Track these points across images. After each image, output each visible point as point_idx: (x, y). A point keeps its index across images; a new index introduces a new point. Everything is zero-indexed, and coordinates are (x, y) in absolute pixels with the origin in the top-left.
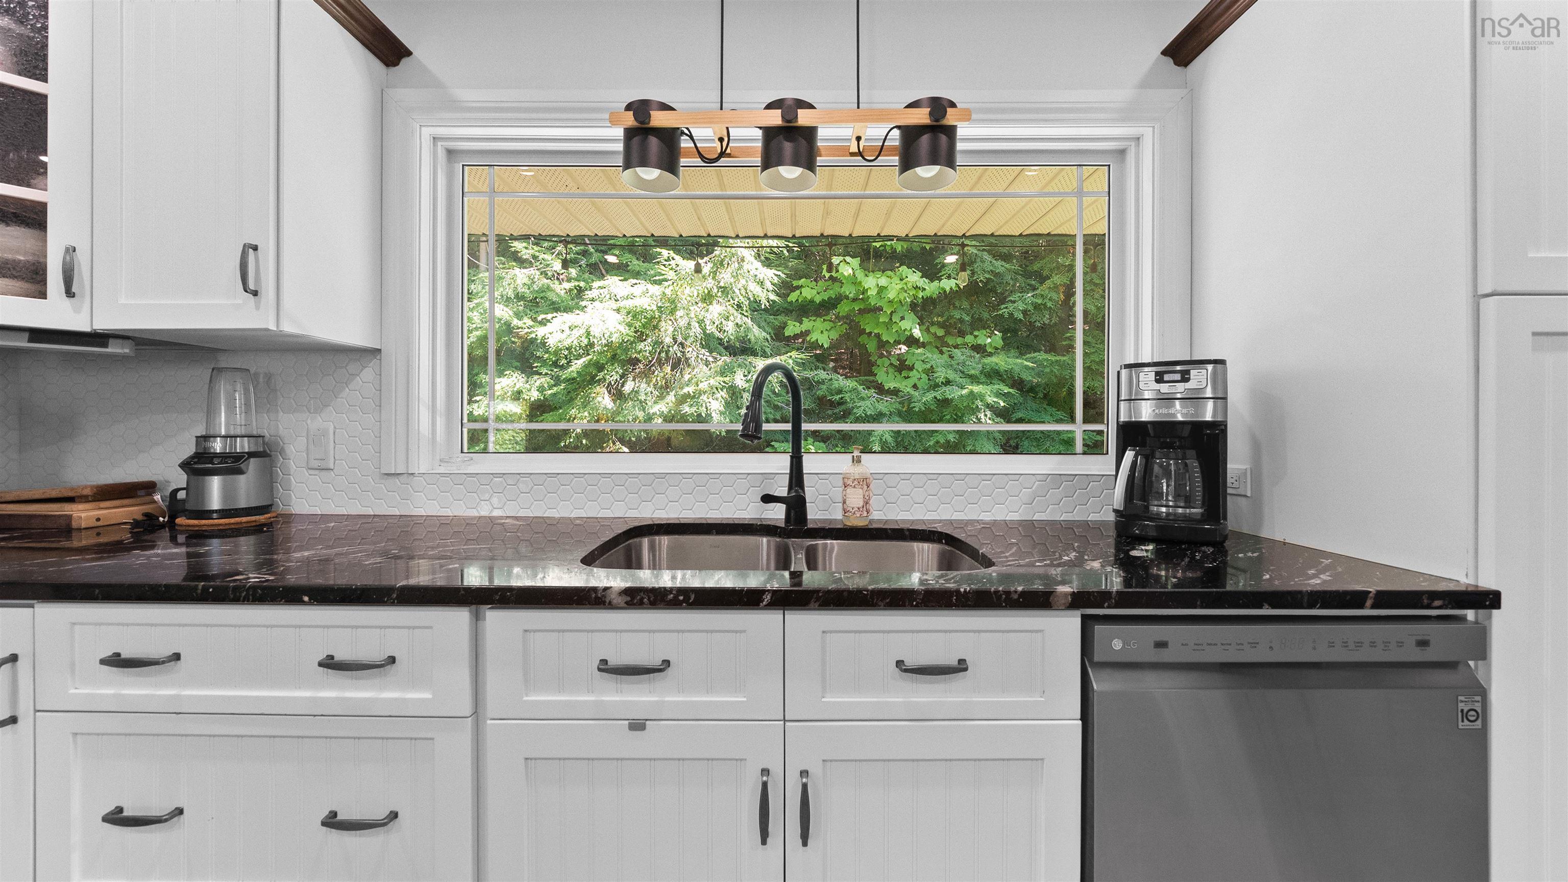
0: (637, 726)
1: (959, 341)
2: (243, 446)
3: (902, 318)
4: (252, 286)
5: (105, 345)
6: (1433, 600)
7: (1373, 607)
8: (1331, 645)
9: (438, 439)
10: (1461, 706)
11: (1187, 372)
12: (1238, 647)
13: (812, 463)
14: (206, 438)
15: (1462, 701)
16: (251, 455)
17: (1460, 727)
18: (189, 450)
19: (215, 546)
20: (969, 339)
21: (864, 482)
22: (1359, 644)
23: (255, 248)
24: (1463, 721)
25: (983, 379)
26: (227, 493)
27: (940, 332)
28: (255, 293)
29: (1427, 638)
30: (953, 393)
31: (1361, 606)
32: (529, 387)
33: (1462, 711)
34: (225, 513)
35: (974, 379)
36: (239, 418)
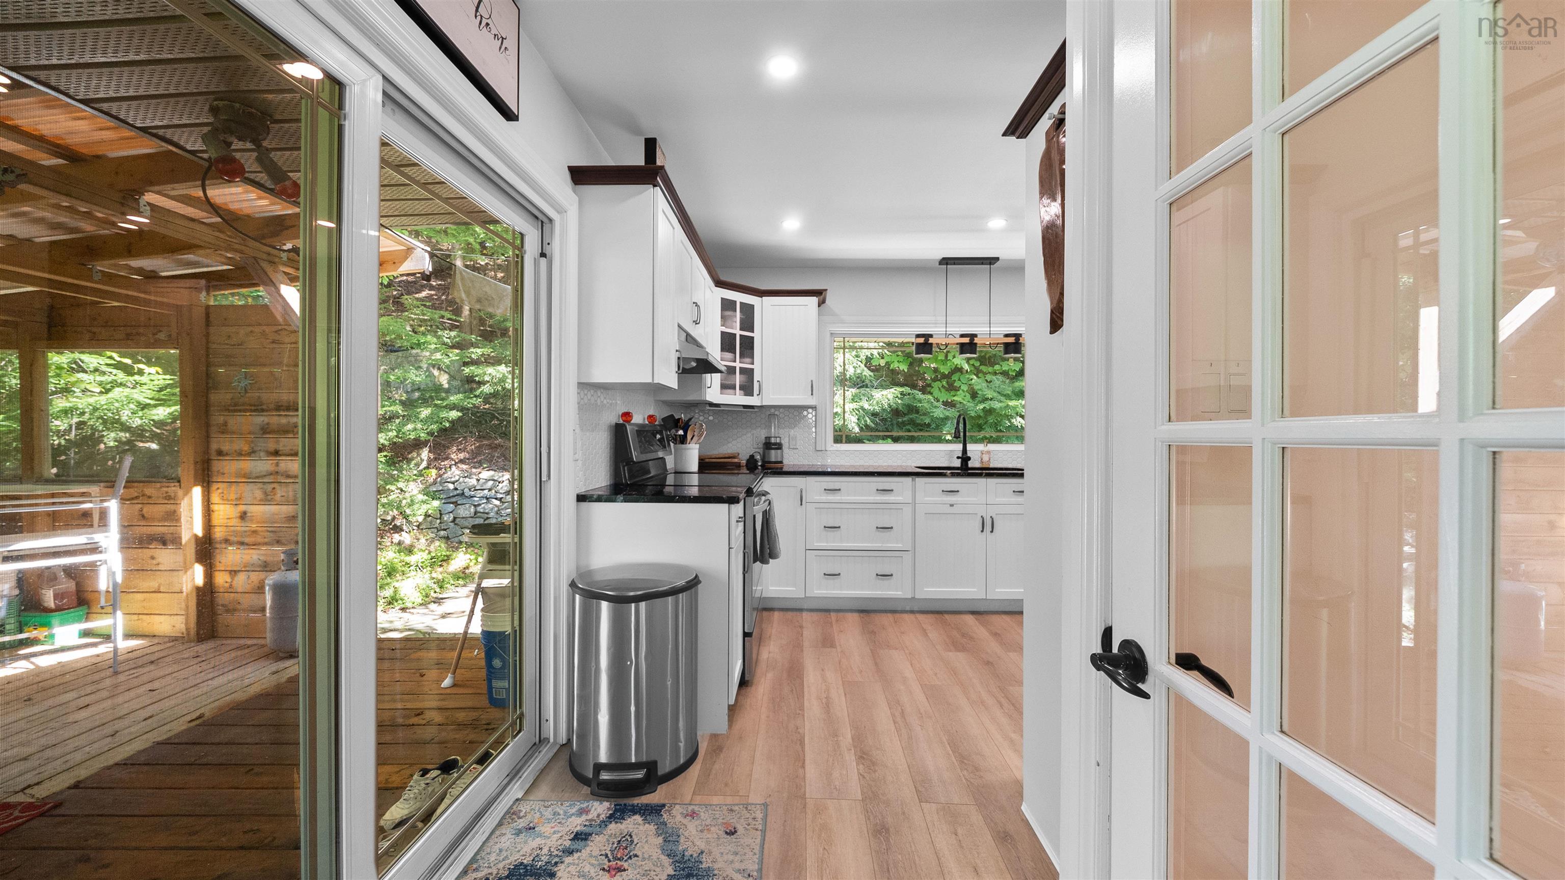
0: (952, 505)
1: (990, 369)
3: (954, 357)
13: (970, 447)
20: (997, 367)
21: (989, 452)
25: (1013, 397)
27: (977, 364)
30: (996, 405)
35: (1008, 397)
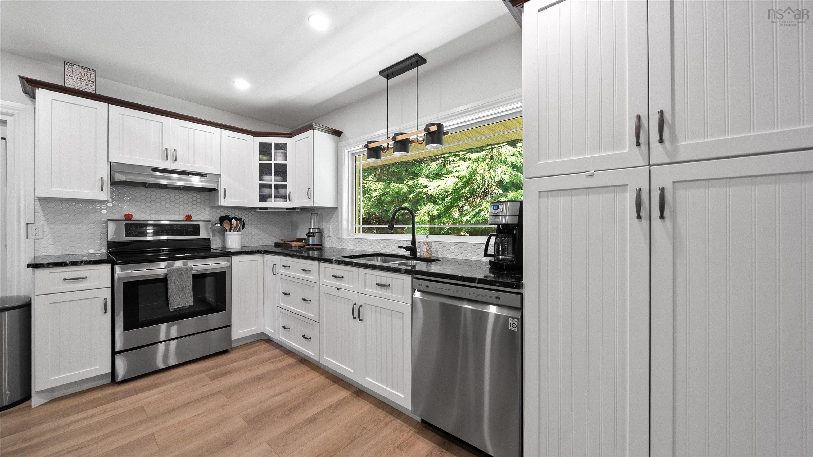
0: (338, 289)
2: (316, 231)
4: (309, 197)
5: (295, 210)
6: (496, 284)
7: (478, 283)
8: (470, 294)
9: (349, 229)
10: (510, 321)
11: (498, 206)
12: (446, 290)
14: (310, 229)
15: (511, 320)
16: (316, 232)
17: (510, 329)
18: (308, 231)
19: (311, 252)
21: (427, 244)
22: (478, 295)
23: (310, 189)
24: (511, 327)
26: (313, 241)
28: (310, 198)
29: (499, 296)
31: (474, 282)
32: (433, 210)
33: (511, 323)
34: (313, 245)
36: (316, 225)
